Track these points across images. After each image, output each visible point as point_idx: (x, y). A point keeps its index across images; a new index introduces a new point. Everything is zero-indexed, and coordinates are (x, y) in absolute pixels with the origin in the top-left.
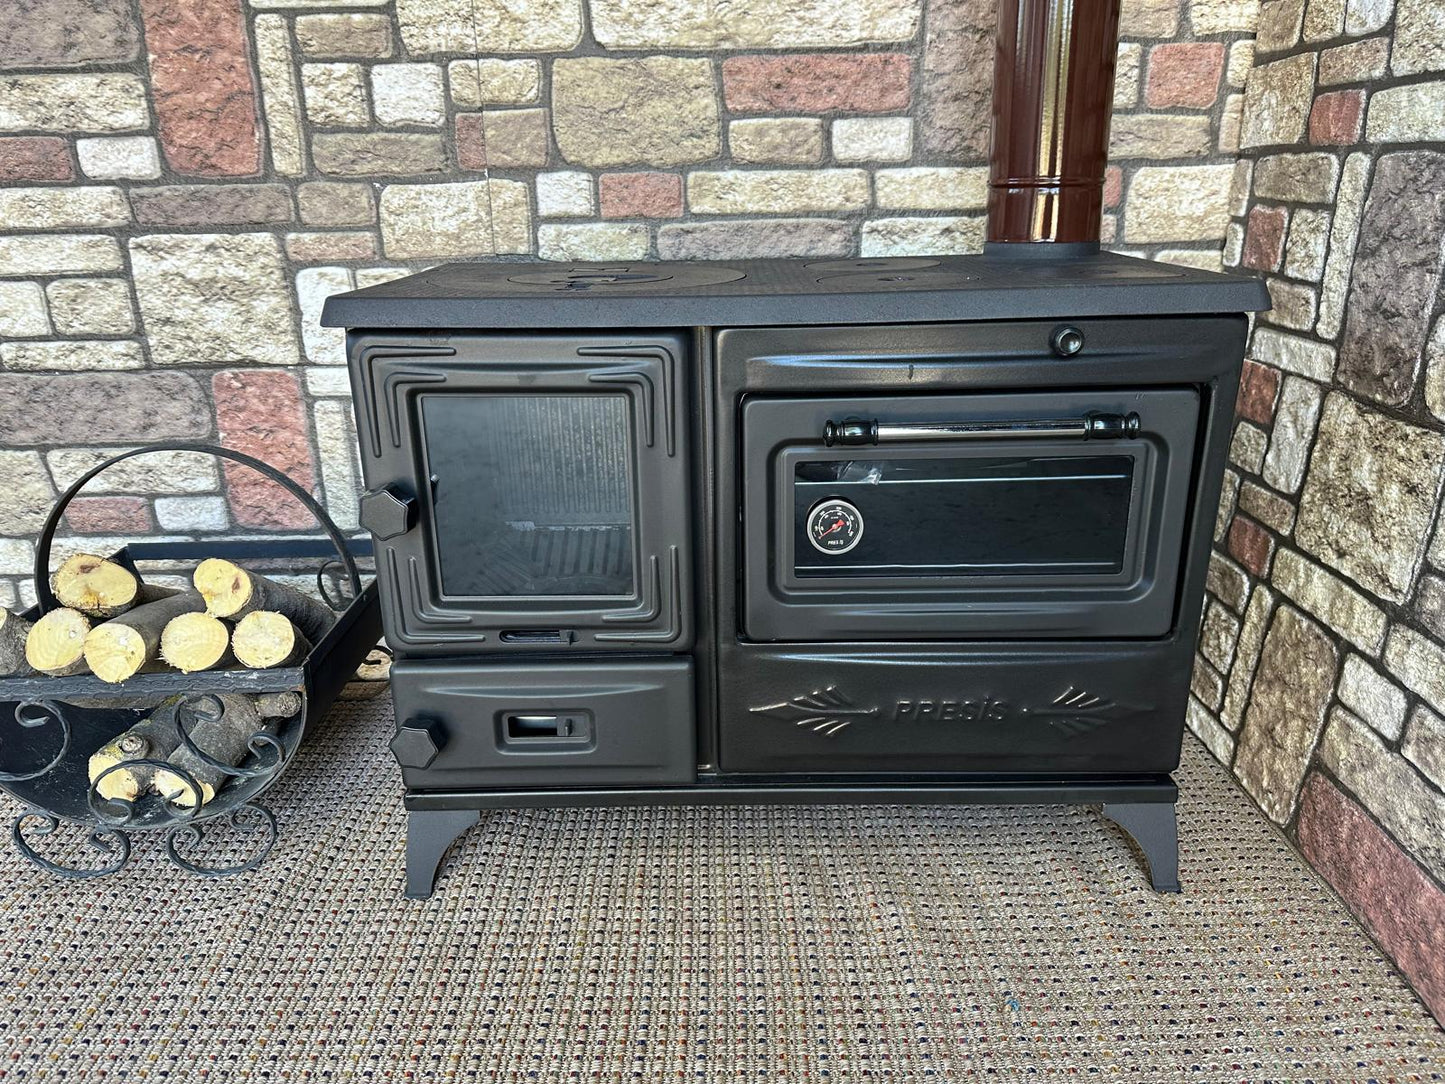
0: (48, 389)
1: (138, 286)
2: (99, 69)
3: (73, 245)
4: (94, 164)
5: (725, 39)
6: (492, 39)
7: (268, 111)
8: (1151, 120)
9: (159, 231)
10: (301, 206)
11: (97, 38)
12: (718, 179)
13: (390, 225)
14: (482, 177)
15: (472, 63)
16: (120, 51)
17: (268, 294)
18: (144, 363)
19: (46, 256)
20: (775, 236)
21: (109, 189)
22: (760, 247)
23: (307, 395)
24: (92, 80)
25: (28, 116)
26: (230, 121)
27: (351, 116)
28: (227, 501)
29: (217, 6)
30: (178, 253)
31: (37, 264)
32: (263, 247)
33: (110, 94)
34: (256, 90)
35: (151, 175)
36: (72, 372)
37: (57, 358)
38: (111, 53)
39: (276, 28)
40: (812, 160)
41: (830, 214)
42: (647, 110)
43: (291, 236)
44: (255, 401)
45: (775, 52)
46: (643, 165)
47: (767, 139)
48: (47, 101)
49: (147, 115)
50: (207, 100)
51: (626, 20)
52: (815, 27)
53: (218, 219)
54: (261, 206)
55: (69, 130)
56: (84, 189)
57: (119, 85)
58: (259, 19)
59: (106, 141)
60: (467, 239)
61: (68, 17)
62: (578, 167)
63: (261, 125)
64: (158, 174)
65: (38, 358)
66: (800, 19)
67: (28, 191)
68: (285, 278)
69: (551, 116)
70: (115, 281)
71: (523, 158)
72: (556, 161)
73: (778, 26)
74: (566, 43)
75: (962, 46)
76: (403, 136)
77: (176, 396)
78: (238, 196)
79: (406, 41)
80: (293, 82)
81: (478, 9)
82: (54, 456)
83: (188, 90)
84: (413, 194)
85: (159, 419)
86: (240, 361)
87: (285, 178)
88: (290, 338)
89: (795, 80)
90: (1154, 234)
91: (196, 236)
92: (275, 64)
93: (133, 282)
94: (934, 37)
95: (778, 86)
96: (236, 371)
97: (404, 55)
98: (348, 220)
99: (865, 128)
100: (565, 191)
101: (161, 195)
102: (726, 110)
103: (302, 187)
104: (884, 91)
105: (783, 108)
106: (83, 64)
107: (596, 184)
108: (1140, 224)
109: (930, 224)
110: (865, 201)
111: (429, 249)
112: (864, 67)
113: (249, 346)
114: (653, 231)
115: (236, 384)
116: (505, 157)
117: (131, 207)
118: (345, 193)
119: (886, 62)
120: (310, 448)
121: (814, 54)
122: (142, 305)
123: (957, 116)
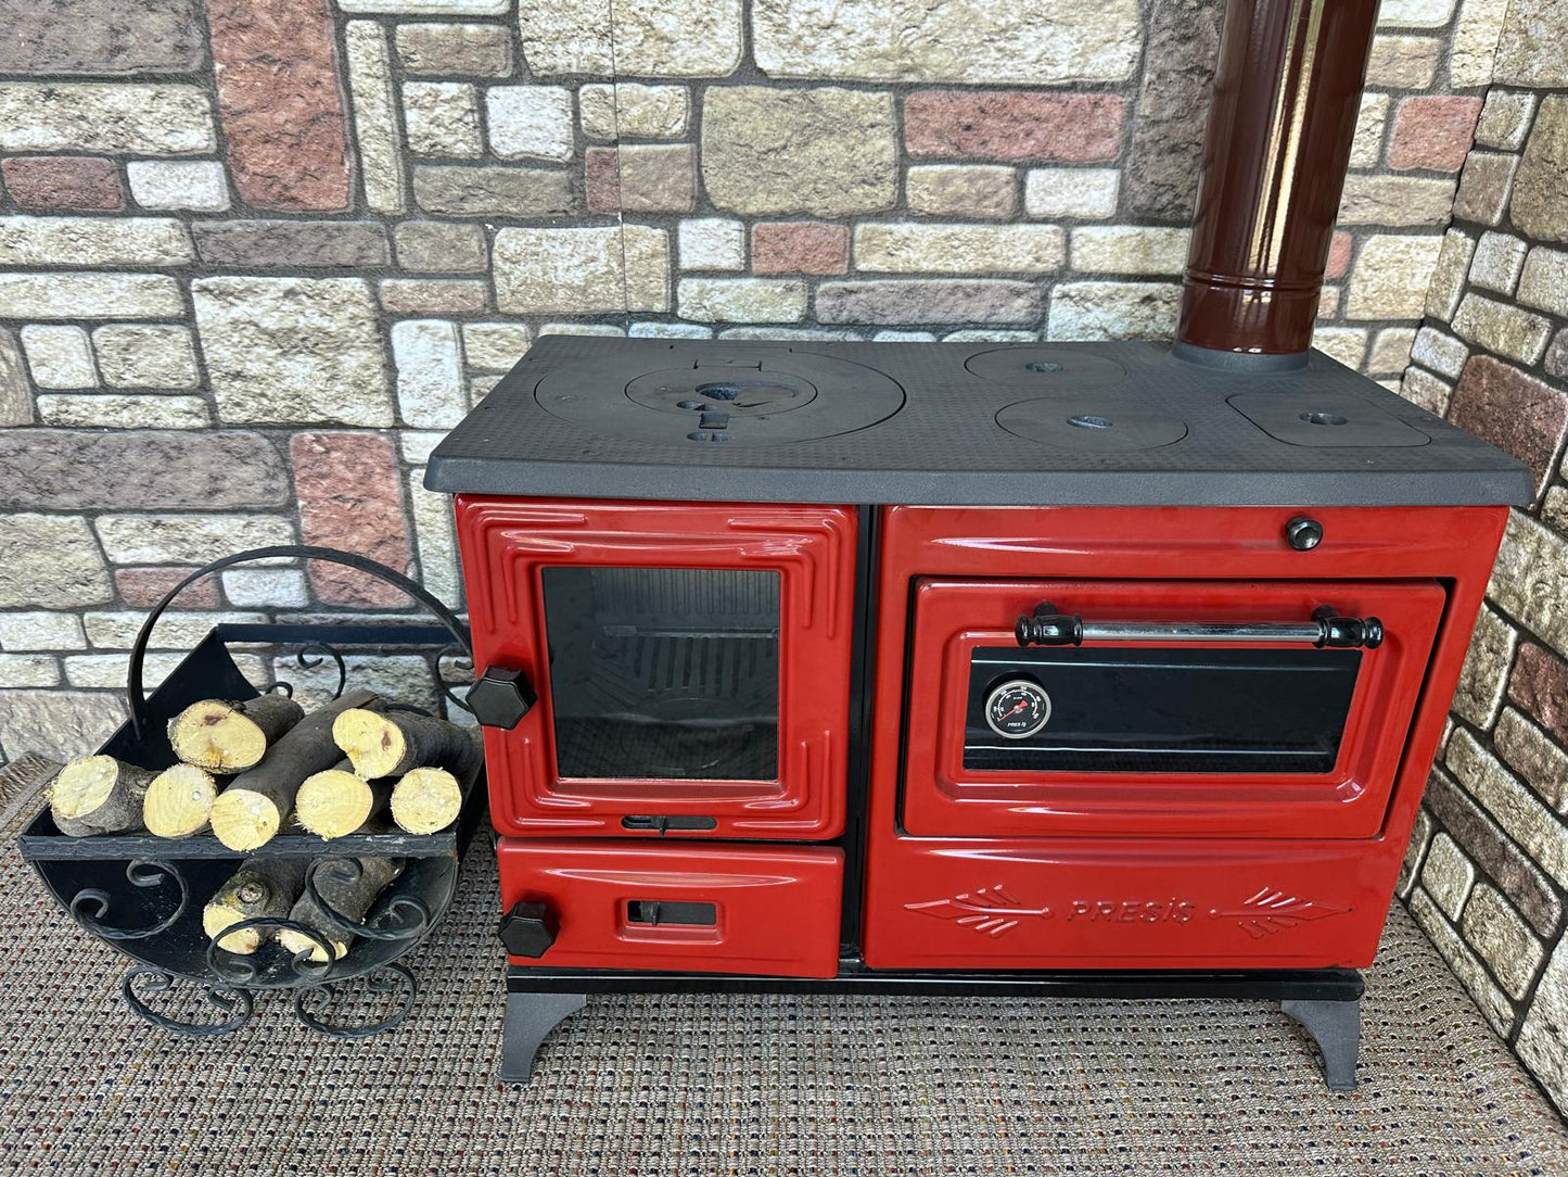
0: (96, 448)
1: (203, 334)
2: (154, 79)
3: (123, 285)
4: (148, 192)
5: (909, 70)
6: (633, 61)
7: (361, 137)
8: (1393, 184)
9: (228, 271)
10: (399, 249)
11: (151, 41)
12: (891, 233)
13: (505, 273)
14: (615, 222)
15: (608, 88)
16: (179, 58)
17: (358, 348)
18: (209, 422)
19: (92, 298)
20: (952, 299)
21: (167, 221)
22: (935, 310)
23: (402, 462)
24: (145, 92)
25: (67, 132)
26: (314, 147)
27: (460, 145)
28: (306, 575)
29: (300, 8)
30: (251, 298)
31: (81, 308)
32: (353, 295)
33: (167, 109)
34: (346, 110)
35: (218, 206)
36: (124, 429)
37: (106, 414)
38: (168, 61)
39: (372, 37)
40: (1001, 213)
41: (1016, 276)
42: (813, 151)
43: (386, 283)
44: (341, 467)
45: (967, 87)
46: (804, 214)
47: (951, 189)
48: (91, 116)
49: (213, 136)
50: (286, 121)
51: (795, 44)
52: (1016, 61)
53: (299, 260)
54: (351, 247)
55: (118, 151)
56: (137, 221)
57: (178, 99)
58: (351, 25)
59: (163, 165)
60: (594, 293)
61: (115, 15)
62: (728, 214)
63: (352, 153)
64: (226, 206)
65: (84, 413)
66: (999, 50)
67: (69, 221)
68: (378, 330)
69: (699, 154)
70: (175, 328)
71: (664, 201)
72: (703, 206)
73: (974, 57)
74: (722, 69)
75: (1185, 90)
76: (523, 172)
77: (248, 460)
78: (323, 235)
79: (529, 59)
80: (392, 103)
81: (618, 23)
82: (104, 522)
83: (263, 108)
84: (533, 239)
85: (227, 484)
86: (323, 422)
87: (380, 215)
88: (383, 398)
89: (988, 122)
90: (1381, 310)
91: (272, 280)
92: (370, 80)
93: (197, 330)
94: (1154, 77)
95: (968, 128)
96: (318, 432)
97: (526, 76)
98: (455, 266)
99: (1065, 181)
100: (711, 242)
101: (230, 231)
102: (904, 154)
103: (401, 226)
104: (1090, 139)
105: (971, 154)
106: (134, 72)
107: (748, 234)
108: (1366, 299)
109: (1129, 290)
110: (1058, 262)
111: (550, 303)
112: (1069, 109)
113: (335, 406)
114: (811, 289)
115: (318, 448)
116: (643, 199)
117: (194, 244)
118: (452, 235)
119: (1096, 104)
120: (405, 521)
121: (1012, 93)
122: (208, 357)
123: (1171, 170)
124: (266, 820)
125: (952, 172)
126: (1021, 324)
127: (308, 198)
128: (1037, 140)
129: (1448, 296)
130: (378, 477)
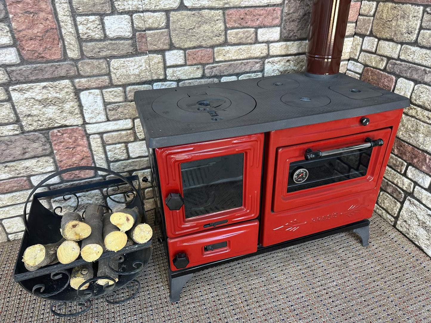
1: (15, 104)
5: (226, 4)
6: (148, 5)
7: (64, 35)
9: (22, 83)
10: (80, 69)
13: (114, 73)
14: (146, 54)
15: (142, 14)
17: (69, 102)
18: (21, 132)
20: (241, 66)
22: (236, 70)
23: (87, 134)
26: (48, 40)
27: (97, 35)
30: (31, 90)
32: (66, 85)
34: (57, 27)
35: (16, 62)
39: (65, 3)
40: (252, 42)
41: (256, 58)
42: (202, 28)
43: (77, 80)
44: (67, 138)
45: (241, 7)
46: (200, 47)
49: (11, 39)
50: (37, 32)
53: (46, 76)
60: (142, 76)
62: (180, 49)
63: (61, 40)
64: (19, 62)
68: (75, 95)
69: (170, 32)
70: (5, 103)
71: (161, 47)
72: (172, 47)
74: (175, 6)
75: (295, 5)
76: (118, 42)
77: (36, 141)
78: (54, 68)
79: (116, 7)
80: (73, 24)
83: (28, 29)
84: (122, 62)
85: (29, 150)
86: (60, 126)
87: (72, 59)
88: (79, 115)
89: (247, 17)
91: (38, 84)
92: (65, 17)
94: (288, 2)
95: (242, 19)
96: (59, 129)
97: (116, 12)
98: (99, 73)
99: (267, 31)
100: (175, 57)
101: (21, 70)
102: (226, 27)
103: (80, 62)
104: (273, 19)
105: (243, 26)
107: (185, 54)
109: (284, 59)
110: (266, 53)
111: (129, 80)
112: (268, 12)
114: (204, 68)
115: (59, 134)
116: (155, 47)
117: (9, 75)
118: (97, 63)
119: (274, 10)
120: (89, 151)
121: (253, 8)
122: (18, 111)
123: (293, 26)
124: (99, 251)
125: (239, 31)
126: (258, 71)
127: (48, 56)
128: (260, 21)
129: (356, 53)
130: (80, 140)
